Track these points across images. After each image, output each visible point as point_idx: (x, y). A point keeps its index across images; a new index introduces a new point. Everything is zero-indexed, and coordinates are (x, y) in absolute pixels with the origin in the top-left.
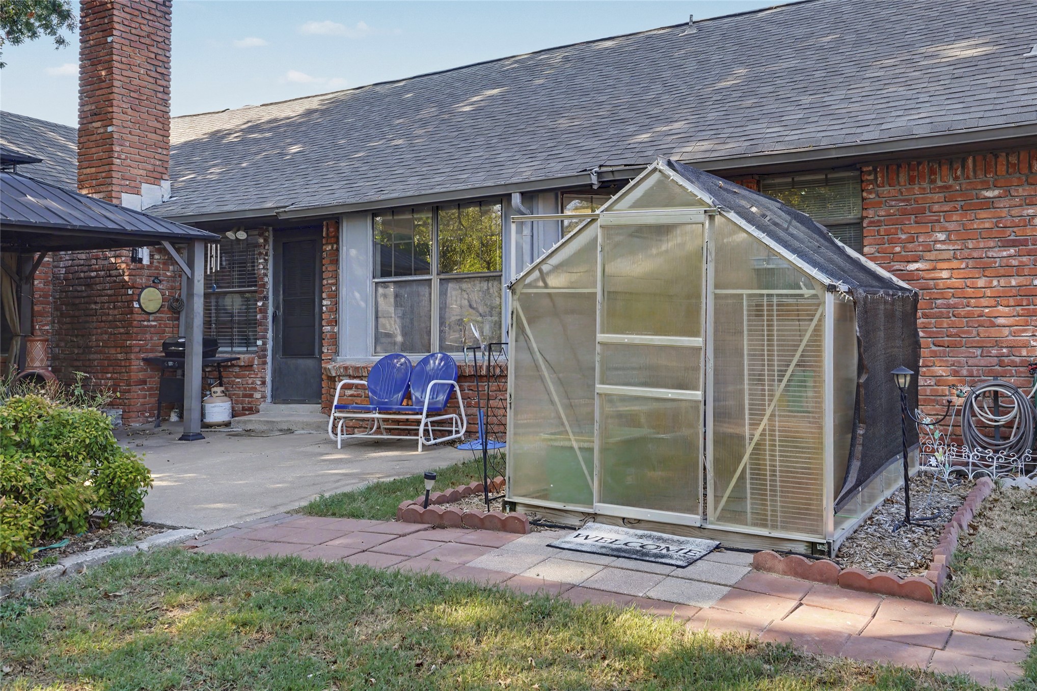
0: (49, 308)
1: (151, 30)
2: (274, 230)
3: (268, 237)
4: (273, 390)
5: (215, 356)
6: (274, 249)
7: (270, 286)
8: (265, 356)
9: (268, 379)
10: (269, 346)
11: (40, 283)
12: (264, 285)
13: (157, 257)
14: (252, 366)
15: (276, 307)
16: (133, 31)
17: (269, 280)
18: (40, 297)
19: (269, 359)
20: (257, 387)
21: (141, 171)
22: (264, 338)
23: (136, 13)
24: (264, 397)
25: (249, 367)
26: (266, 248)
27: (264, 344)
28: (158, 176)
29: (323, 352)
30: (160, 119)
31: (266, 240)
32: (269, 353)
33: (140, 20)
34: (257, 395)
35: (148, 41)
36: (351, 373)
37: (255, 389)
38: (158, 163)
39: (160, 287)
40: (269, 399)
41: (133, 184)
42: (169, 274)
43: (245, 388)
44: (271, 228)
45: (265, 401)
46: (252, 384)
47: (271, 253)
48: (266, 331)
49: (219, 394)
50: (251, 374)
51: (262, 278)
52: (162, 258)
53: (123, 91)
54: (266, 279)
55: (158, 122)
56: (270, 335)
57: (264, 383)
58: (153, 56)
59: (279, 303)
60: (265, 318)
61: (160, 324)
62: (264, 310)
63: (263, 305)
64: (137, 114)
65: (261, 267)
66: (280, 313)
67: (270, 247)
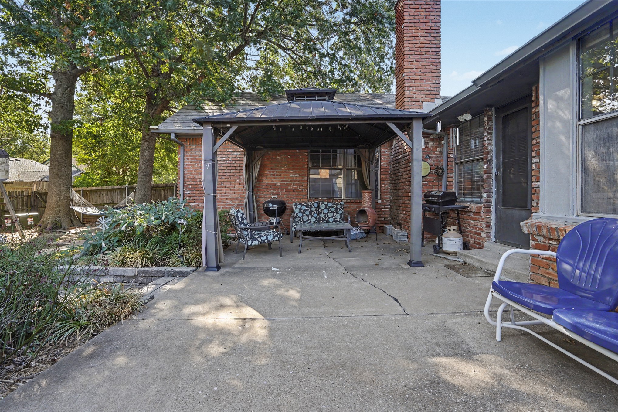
0: (388, 176)
1: (427, 14)
2: (496, 110)
3: (491, 116)
4: (497, 232)
5: (454, 204)
6: (497, 124)
7: (494, 153)
8: (489, 206)
9: (493, 223)
10: (493, 198)
11: (384, 164)
12: (488, 152)
13: (431, 143)
14: (480, 212)
15: (498, 168)
16: (416, 17)
17: (493, 148)
18: (384, 171)
19: (493, 208)
20: (484, 228)
21: (422, 95)
22: (489, 192)
23: (418, 6)
24: (489, 237)
25: (478, 213)
26: (490, 124)
27: (489, 196)
28: (433, 96)
29: (533, 206)
30: (434, 64)
31: (490, 118)
32: (493, 203)
33: (420, 10)
34: (483, 235)
35: (425, 20)
36: (545, 234)
37: (481, 229)
38: (433, 89)
39: (430, 160)
40: (493, 239)
41: (417, 103)
42: (436, 153)
43: (476, 228)
44: (493, 109)
45: (489, 240)
46: (480, 225)
47: (494, 127)
48: (490, 187)
49: (452, 231)
50: (480, 218)
51: (487, 147)
52: (434, 144)
53: (410, 52)
54: (490, 148)
55: (433, 65)
56: (494, 190)
57: (488, 226)
58: (429, 28)
59: (500, 166)
60: (489, 177)
61: (429, 183)
62: (488, 172)
63: (487, 168)
64: (419, 63)
65: (486, 138)
66: (500, 173)
67: (493, 123)
